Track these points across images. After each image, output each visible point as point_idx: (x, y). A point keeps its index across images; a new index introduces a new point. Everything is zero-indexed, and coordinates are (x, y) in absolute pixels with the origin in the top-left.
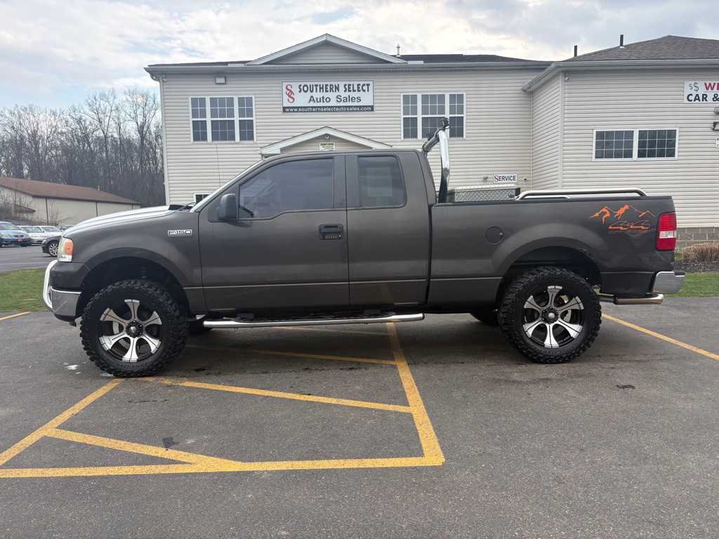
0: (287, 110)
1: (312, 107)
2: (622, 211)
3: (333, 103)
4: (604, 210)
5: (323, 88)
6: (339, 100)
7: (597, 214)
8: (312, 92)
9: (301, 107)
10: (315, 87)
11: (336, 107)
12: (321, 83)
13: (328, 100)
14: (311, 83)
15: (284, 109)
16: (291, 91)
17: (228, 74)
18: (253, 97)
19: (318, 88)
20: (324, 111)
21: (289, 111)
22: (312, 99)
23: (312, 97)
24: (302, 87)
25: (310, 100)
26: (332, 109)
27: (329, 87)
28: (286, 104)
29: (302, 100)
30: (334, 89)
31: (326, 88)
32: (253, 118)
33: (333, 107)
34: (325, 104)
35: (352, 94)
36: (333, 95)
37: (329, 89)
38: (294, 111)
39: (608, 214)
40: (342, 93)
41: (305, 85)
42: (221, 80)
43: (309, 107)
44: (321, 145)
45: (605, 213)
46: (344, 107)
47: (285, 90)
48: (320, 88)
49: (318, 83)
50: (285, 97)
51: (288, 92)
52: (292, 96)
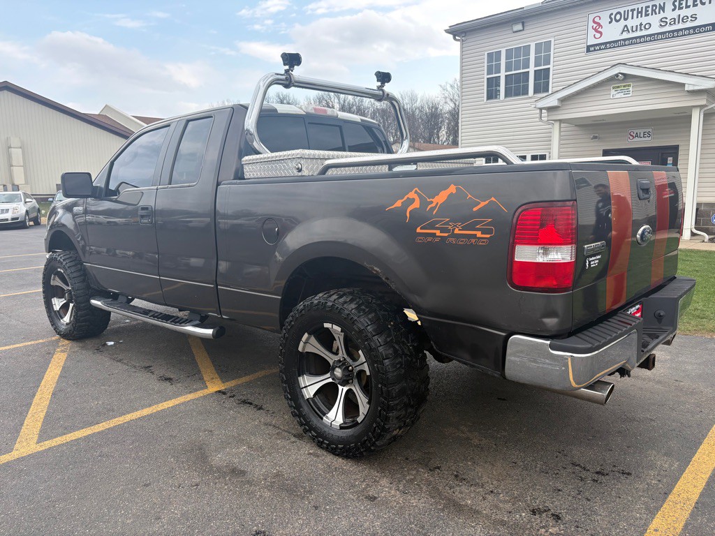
0: (592, 49)
1: (625, 40)
2: (441, 198)
3: (655, 29)
4: (412, 195)
5: (641, 12)
6: (663, 24)
7: (398, 204)
8: (625, 19)
9: (610, 43)
10: (630, 13)
11: (658, 34)
12: (640, 6)
13: (647, 27)
14: (626, 9)
15: (588, 47)
16: (599, 24)
17: (527, 17)
18: (552, 40)
19: (635, 13)
20: (640, 42)
21: (595, 50)
22: (626, 29)
23: (626, 26)
24: (613, 17)
25: (623, 31)
26: (653, 38)
27: (650, 9)
28: (592, 41)
29: (612, 32)
30: (657, 11)
31: (647, 11)
32: (550, 66)
33: (654, 35)
34: (644, 33)
35: (684, 12)
36: (654, 20)
37: (650, 12)
38: (600, 49)
39: (416, 205)
40: (669, 14)
41: (619, 13)
42: (519, 27)
43: (620, 40)
44: (614, 88)
45: (414, 200)
46: (669, 32)
47: (591, 24)
48: (638, 13)
49: (635, 7)
50: (592, 32)
51: (595, 25)
52: (600, 30)
